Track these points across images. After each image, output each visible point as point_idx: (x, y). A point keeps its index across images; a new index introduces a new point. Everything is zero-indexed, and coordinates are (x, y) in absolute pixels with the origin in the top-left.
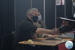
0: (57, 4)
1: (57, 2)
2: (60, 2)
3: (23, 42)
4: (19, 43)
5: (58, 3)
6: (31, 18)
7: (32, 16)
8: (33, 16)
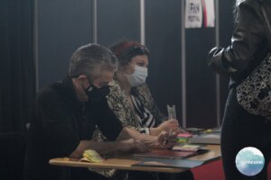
0: (188, 24)
1: (190, 17)
5: (192, 21)
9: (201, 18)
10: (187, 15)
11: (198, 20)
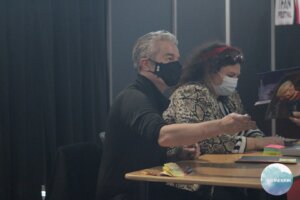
0: (278, 21)
1: (280, 13)
2: (291, 10)
3: (143, 175)
4: (128, 175)
5: (282, 17)
6: (155, 73)
7: (157, 64)
8: (161, 64)
9: (292, 14)
10: (277, 10)
11: (289, 16)
